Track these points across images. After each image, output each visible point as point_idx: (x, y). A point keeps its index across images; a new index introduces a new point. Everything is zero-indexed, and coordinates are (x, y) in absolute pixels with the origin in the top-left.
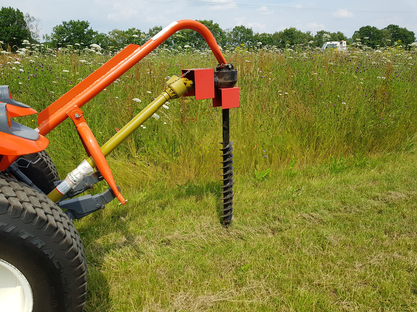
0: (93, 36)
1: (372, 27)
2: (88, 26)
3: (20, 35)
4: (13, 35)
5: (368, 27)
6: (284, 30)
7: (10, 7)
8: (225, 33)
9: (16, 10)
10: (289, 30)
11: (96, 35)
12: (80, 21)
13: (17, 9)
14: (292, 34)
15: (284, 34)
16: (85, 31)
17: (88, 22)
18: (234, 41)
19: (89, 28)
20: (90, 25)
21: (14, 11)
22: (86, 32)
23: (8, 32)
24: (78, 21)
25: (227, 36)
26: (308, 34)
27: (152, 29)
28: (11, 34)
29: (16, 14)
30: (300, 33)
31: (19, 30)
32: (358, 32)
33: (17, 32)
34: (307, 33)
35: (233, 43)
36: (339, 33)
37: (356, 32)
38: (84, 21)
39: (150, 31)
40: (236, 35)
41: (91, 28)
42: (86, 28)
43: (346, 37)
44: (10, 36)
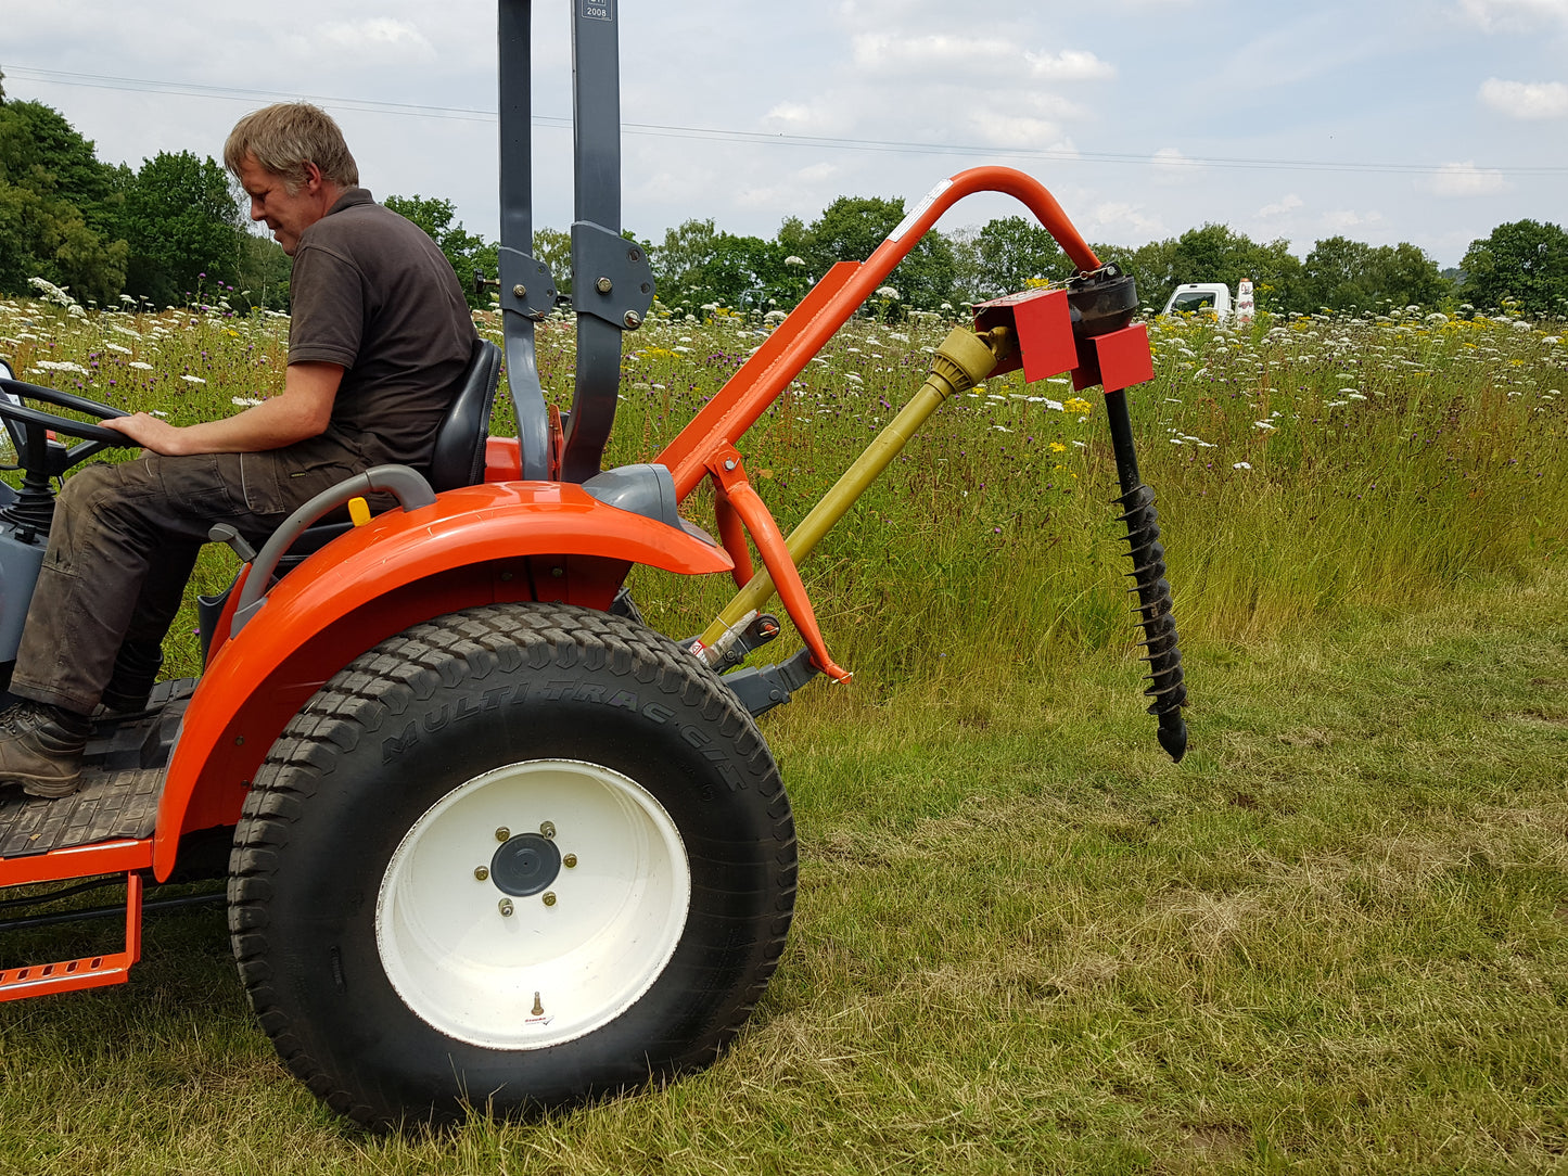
0: (466, 252)
1: (1543, 224)
2: (451, 215)
3: (208, 247)
4: (183, 245)
5: (1525, 225)
6: (1182, 237)
7: (185, 151)
8: (950, 244)
9: (204, 162)
10: (1203, 234)
11: (474, 250)
12: (422, 200)
13: (209, 157)
14: (1212, 247)
15: (1181, 250)
16: (438, 234)
17: (450, 205)
18: (984, 274)
19: (452, 225)
20: (455, 212)
21: (196, 165)
22: (440, 237)
23: (168, 235)
24: (413, 200)
25: (957, 257)
26: (1280, 249)
27: (677, 229)
28: (179, 242)
29: (202, 174)
30: (1244, 245)
31: (205, 230)
32: (1485, 243)
33: (200, 234)
34: (1274, 247)
35: (981, 283)
36: (1404, 248)
37: (1476, 242)
38: (435, 201)
39: (671, 236)
40: (993, 252)
41: (461, 223)
42: (442, 226)
43: (1435, 264)
44: (174, 248)
